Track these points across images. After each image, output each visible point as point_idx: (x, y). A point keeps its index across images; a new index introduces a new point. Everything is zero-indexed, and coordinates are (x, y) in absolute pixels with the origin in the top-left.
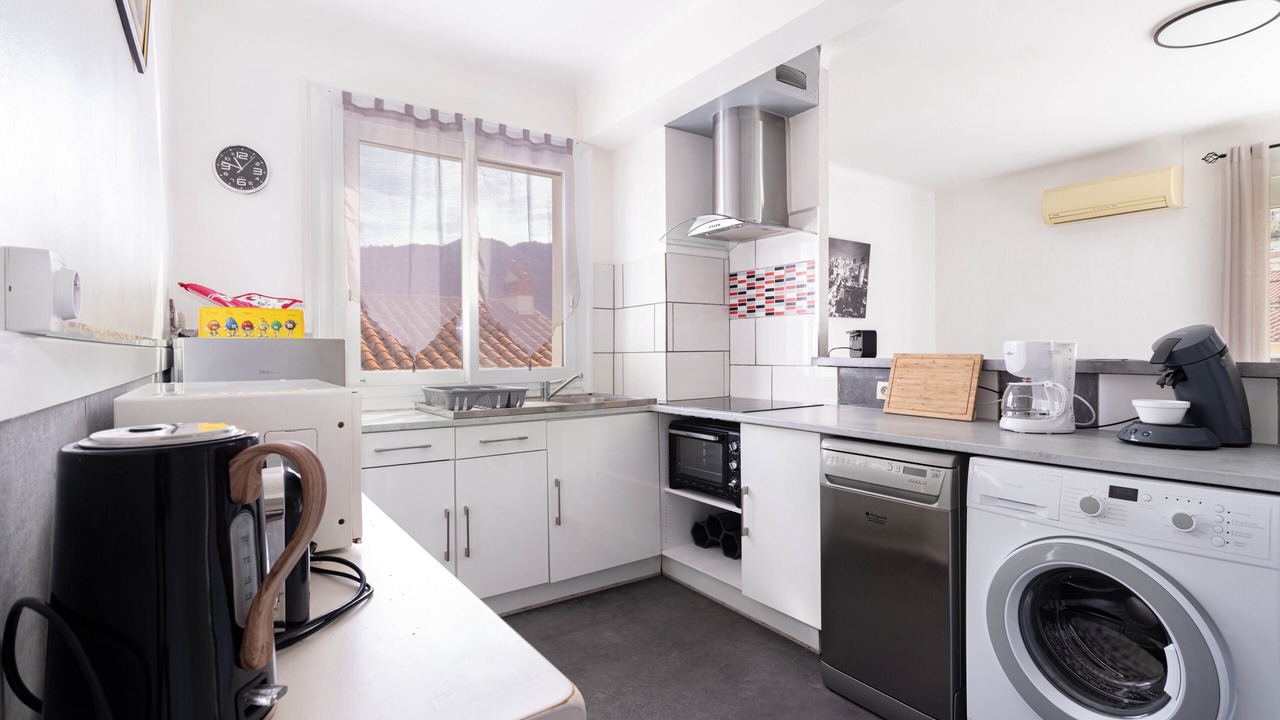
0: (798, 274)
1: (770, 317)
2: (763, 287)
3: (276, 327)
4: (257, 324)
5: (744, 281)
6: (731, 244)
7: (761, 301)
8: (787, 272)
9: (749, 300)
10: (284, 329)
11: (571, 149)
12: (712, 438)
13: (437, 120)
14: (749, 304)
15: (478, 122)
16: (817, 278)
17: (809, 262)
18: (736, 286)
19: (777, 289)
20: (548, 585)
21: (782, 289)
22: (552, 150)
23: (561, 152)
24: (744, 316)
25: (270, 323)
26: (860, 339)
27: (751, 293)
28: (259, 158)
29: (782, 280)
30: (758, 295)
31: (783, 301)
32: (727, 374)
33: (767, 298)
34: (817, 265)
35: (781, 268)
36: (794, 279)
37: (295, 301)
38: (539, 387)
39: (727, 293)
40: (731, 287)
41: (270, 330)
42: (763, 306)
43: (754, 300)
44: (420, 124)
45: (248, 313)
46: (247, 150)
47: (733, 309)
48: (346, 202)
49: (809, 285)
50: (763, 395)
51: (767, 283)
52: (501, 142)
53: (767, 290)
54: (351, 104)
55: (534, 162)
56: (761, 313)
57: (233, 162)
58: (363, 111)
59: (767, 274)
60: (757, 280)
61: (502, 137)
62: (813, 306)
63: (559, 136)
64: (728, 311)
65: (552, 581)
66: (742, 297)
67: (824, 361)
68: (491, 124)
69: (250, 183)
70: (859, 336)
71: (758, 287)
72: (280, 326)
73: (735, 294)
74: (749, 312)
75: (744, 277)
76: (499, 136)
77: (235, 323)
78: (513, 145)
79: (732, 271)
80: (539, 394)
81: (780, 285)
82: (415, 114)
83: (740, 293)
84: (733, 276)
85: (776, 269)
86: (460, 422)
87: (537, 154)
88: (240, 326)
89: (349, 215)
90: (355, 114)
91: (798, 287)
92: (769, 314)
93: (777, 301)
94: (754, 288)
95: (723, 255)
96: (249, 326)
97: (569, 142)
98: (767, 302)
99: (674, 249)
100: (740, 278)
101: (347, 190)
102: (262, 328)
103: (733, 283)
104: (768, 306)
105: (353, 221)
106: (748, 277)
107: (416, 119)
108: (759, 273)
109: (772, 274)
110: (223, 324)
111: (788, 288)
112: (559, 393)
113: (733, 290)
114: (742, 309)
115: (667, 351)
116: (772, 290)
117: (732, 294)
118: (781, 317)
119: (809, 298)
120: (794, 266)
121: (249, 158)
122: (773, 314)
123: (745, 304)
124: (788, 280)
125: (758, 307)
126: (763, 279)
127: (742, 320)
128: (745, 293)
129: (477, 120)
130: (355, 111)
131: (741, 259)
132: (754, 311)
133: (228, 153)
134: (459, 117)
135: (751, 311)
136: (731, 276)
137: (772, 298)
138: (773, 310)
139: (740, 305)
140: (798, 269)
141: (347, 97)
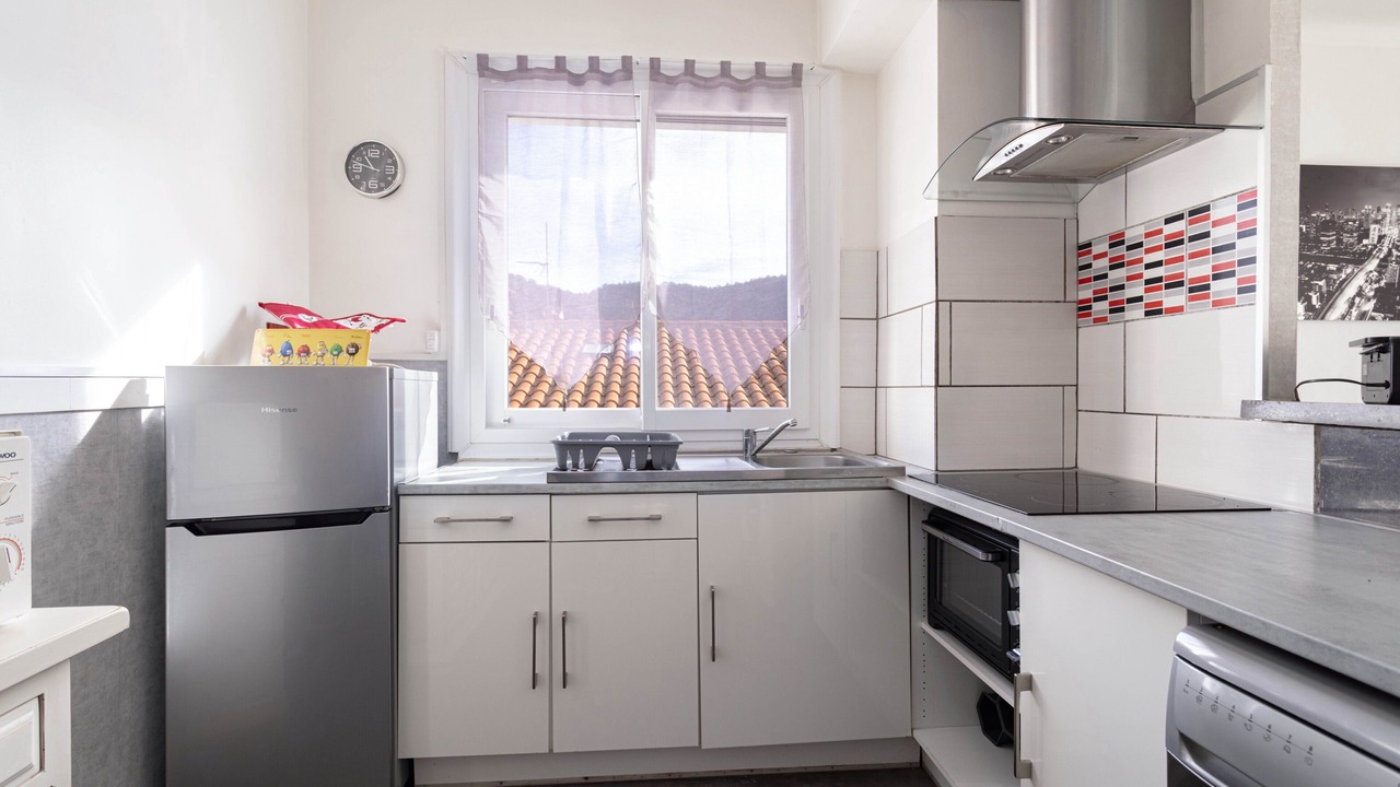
0: (1215, 224)
1: (1156, 321)
2: (1141, 260)
3: (335, 353)
4: (315, 348)
5: (1104, 255)
6: (1083, 187)
7: (1137, 289)
8: (1191, 223)
9: (1113, 289)
10: (344, 355)
11: (800, 79)
12: (980, 555)
13: (598, 71)
14: (1113, 296)
15: (655, 64)
16: (1261, 227)
17: (1241, 195)
18: (1090, 266)
19: (1169, 262)
20: (697, 750)
21: (1181, 259)
22: (768, 86)
23: (782, 87)
24: (1103, 320)
25: (329, 348)
26: (1387, 358)
27: (1117, 275)
28: (390, 155)
29: (1181, 242)
30: (1129, 278)
31: (1181, 284)
32: (1070, 427)
33: (1148, 282)
34: (1262, 198)
35: (1179, 217)
36: (1207, 235)
37: (393, 320)
38: (741, 437)
39: (1072, 278)
40: (1081, 268)
41: (328, 356)
42: (1140, 299)
43: (1122, 287)
44: (577, 80)
45: (308, 336)
46: (379, 146)
47: (1084, 308)
48: (480, 195)
49: (1242, 244)
50: (1138, 470)
51: (1148, 251)
52: (688, 85)
53: (1148, 266)
54: (488, 69)
55: (741, 108)
56: (1137, 312)
57: (364, 162)
58: (505, 77)
59: (1148, 235)
60: (1130, 248)
61: (689, 78)
62: (1252, 289)
63: (778, 64)
64: (1075, 313)
65: (703, 747)
66: (1101, 284)
67: (1284, 409)
68: (672, 62)
69: (382, 185)
70: (1383, 350)
71: (1131, 263)
72: (340, 351)
73: (1089, 280)
74: (1112, 311)
75: (1103, 247)
76: (685, 78)
77: (291, 348)
78: (706, 88)
79: (1083, 240)
80: (740, 446)
81: (1175, 252)
82: (568, 68)
83: (1097, 278)
84: (1084, 248)
85: (1168, 221)
86: (558, 487)
87: (745, 94)
88: (295, 351)
89: (484, 210)
90: (493, 81)
91: (1215, 250)
92: (1154, 311)
93: (1168, 286)
94: (1122, 265)
95: (1064, 211)
96: (306, 351)
97: (797, 70)
98: (1147, 291)
99: (953, 209)
100: (1096, 250)
101: (483, 180)
102: (319, 353)
103: (1084, 261)
104: (1150, 298)
105: (489, 217)
106: (1111, 246)
107: (570, 73)
108: (1132, 235)
109: (1160, 232)
110: (278, 351)
111: (1193, 256)
112: (766, 448)
113: (1084, 274)
114: (1100, 307)
115: (937, 385)
116: (1159, 264)
117: (1081, 282)
118: (1177, 317)
119: (1242, 272)
120: (1207, 208)
121: (380, 155)
122: (1159, 312)
123: (1105, 298)
124: (1192, 239)
125: (1131, 300)
126: (1140, 245)
127: (1101, 329)
128: (1105, 276)
129: (652, 60)
130: (491, 77)
131: (1099, 213)
132: (1122, 310)
133: (357, 152)
134: (627, 62)
135: (1117, 309)
136: (1080, 247)
137: (1159, 279)
138: (1160, 303)
139: (1096, 300)
140: (1215, 214)
141: (483, 61)
